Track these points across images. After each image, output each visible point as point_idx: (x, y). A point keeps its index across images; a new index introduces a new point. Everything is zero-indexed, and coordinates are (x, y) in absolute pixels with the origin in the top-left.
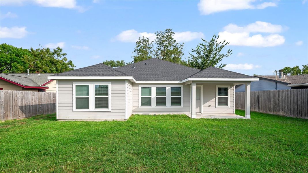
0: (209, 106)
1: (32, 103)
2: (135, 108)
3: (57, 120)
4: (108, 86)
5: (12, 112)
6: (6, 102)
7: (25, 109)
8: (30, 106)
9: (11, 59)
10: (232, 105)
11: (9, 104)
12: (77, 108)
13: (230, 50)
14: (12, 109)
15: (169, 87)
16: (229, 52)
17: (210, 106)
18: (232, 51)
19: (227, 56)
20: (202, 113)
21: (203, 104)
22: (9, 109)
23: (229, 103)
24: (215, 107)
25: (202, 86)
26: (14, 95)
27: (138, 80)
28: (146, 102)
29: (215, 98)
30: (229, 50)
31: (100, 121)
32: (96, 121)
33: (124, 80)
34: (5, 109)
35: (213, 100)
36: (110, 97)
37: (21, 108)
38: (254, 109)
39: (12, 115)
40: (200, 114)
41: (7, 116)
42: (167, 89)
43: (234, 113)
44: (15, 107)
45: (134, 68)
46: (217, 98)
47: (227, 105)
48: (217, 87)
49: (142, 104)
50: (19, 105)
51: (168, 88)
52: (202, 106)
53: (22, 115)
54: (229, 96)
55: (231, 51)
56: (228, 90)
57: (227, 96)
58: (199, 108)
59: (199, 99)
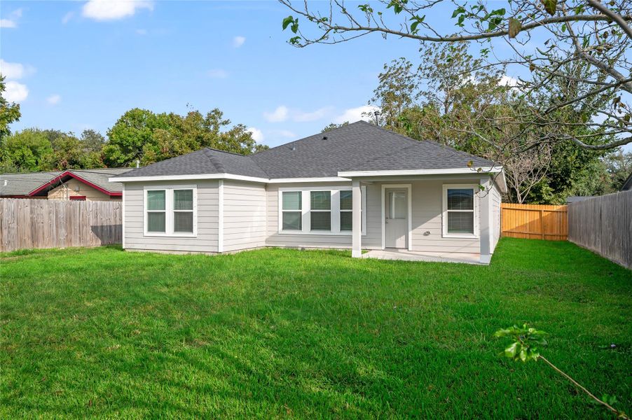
0: (427, 234)
1: (116, 221)
2: (271, 234)
3: (123, 250)
4: (192, 191)
5: (78, 235)
6: (68, 220)
7: (102, 230)
8: (110, 226)
9: (143, 137)
11: (73, 221)
12: (150, 230)
14: (78, 230)
15: (337, 191)
17: (429, 233)
20: (410, 249)
21: (413, 229)
22: (73, 230)
23: (478, 228)
24: (442, 237)
25: (409, 186)
26: (82, 208)
27: (274, 178)
28: (292, 221)
29: (440, 215)
31: (181, 253)
32: (175, 253)
33: (216, 181)
34: (66, 230)
35: (437, 219)
36: (195, 211)
37: (94, 229)
39: (78, 240)
40: (406, 251)
41: (71, 241)
42: (332, 194)
44: (83, 227)
45: (294, 149)
46: (445, 214)
47: (473, 233)
48: (445, 188)
49: (285, 227)
50: (91, 225)
51: (335, 192)
52: (410, 233)
53: (96, 242)
54: (476, 211)
56: (474, 196)
57: (473, 209)
58: (403, 238)
59: (405, 218)
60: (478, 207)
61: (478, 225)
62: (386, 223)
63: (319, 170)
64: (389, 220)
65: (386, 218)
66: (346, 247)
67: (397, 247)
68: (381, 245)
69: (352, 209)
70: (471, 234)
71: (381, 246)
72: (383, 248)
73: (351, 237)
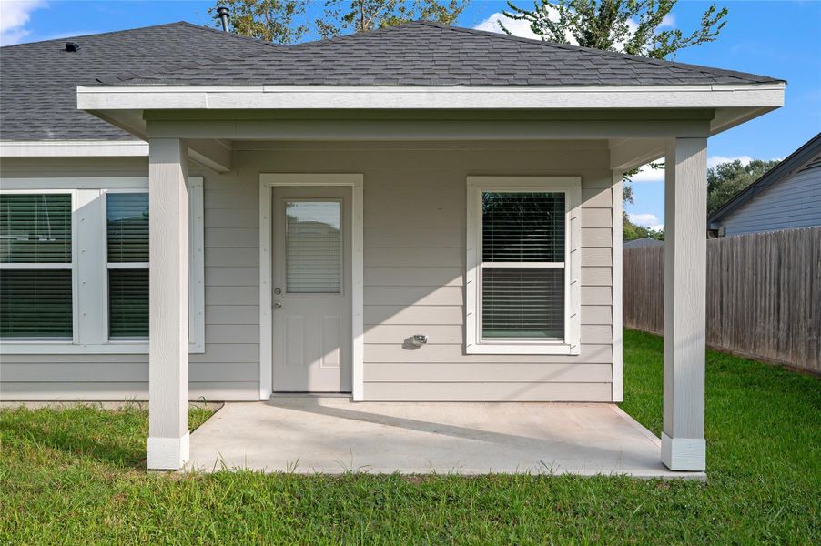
0: (415, 343)
10: (599, 335)
13: (718, 10)
15: (94, 195)
16: (713, 16)
17: (422, 340)
18: (725, 11)
19: (695, 40)
20: (358, 392)
21: (368, 326)
23: (578, 319)
24: (464, 353)
29: (459, 281)
30: (712, 9)
35: (448, 293)
38: (809, 358)
40: (341, 403)
42: (75, 207)
43: (619, 397)
46: (474, 277)
47: (562, 336)
48: (478, 191)
51: (86, 198)
52: (359, 343)
54: (572, 265)
55: (720, 15)
56: (568, 216)
57: (562, 259)
58: (335, 356)
59: (339, 289)
60: (579, 251)
61: (578, 310)
62: (275, 306)
63: (27, 121)
64: (284, 299)
65: (276, 291)
66: (129, 396)
67: (312, 389)
68: (257, 385)
69: (146, 259)
70: (556, 341)
71: (259, 388)
72: (265, 395)
73: (144, 359)
